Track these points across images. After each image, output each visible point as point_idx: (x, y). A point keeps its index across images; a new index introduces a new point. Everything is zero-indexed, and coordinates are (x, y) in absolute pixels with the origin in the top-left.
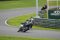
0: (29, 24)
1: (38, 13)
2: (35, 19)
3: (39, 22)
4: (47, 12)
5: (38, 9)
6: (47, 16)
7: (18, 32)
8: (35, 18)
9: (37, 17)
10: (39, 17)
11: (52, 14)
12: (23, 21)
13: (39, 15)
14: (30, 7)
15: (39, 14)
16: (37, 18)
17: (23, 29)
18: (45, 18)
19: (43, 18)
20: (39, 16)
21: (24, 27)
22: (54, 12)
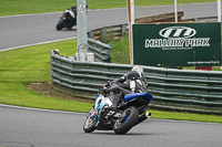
0: (141, 93)
1: (85, 39)
2: (74, 65)
3: (92, 79)
4: (126, 35)
5: (85, 21)
8: (71, 59)
9: (82, 55)
10: (90, 58)
11: (151, 44)
12: (16, 74)
13: (91, 47)
14: (50, 10)
15: (90, 43)
16: (83, 61)
17: (111, 117)
18: (118, 62)
19: (108, 60)
20: (90, 50)
21: (117, 110)
22: (160, 33)
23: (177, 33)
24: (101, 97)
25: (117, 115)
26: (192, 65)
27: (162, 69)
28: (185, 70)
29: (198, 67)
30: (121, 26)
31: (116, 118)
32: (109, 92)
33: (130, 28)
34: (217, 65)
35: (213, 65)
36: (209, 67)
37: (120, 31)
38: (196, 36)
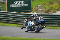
4: (5, 3)
6: (6, 8)
7: (27, 32)
11: (12, 6)
22: (15, 3)
23: (19, 3)
24: (30, 22)
25: (36, 27)
26: (23, 12)
27: (15, 13)
28: (21, 13)
29: (25, 12)
30: (4, 1)
31: (35, 28)
32: (32, 20)
33: (6, 1)
34: (30, 11)
35: (29, 11)
36: (28, 12)
37: (3, 2)
38: (24, 4)
